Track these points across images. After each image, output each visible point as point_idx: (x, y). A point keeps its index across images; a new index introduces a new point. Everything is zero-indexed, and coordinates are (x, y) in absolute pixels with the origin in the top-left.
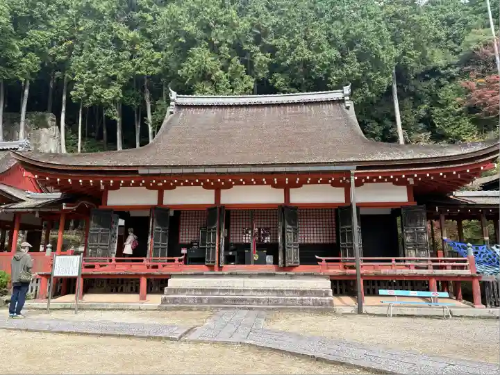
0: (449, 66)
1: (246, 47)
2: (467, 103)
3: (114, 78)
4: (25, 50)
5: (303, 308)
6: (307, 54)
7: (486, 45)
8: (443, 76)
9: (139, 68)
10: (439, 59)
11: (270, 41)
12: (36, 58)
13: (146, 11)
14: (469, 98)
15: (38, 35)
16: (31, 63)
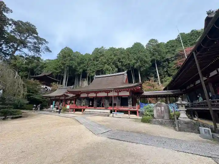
0: (172, 58)
1: (116, 62)
2: (177, 67)
3: (94, 71)
4: (80, 68)
5: (105, 116)
6: (129, 62)
7: (181, 51)
8: (170, 60)
9: (98, 69)
10: (169, 56)
11: (121, 60)
12: (82, 69)
13: (99, 58)
14: (177, 65)
15: (82, 65)
16: (81, 70)
